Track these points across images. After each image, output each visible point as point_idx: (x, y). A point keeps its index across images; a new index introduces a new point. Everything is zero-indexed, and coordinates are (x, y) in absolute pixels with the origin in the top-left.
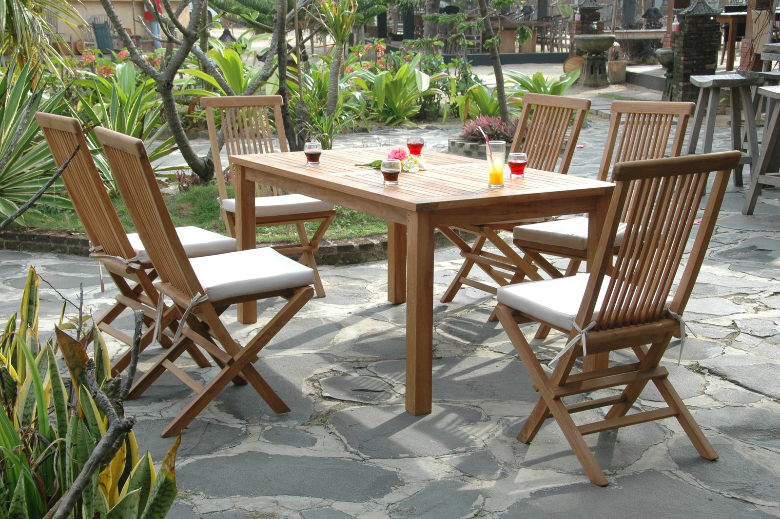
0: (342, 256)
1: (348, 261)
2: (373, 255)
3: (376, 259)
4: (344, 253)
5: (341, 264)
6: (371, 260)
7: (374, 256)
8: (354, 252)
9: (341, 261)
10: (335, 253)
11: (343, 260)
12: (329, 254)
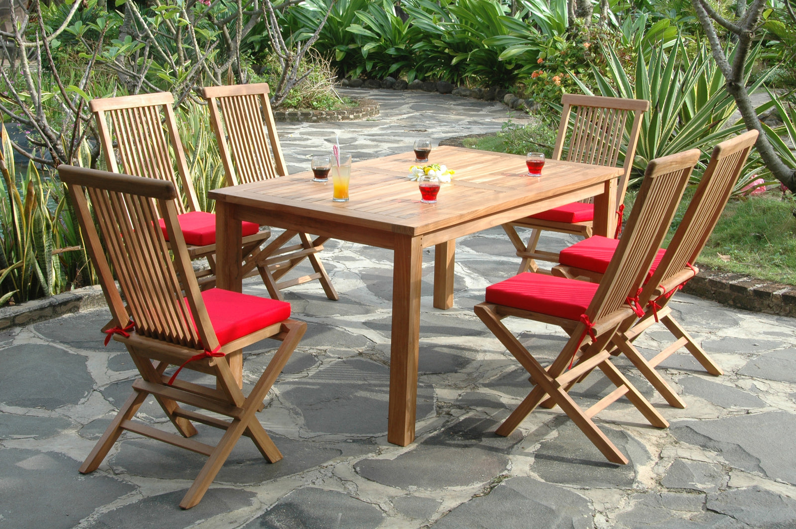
0: (733, 297)
1: (739, 305)
2: (769, 306)
3: (773, 312)
4: (736, 294)
5: (730, 306)
6: (765, 311)
7: (771, 308)
8: (747, 296)
9: (731, 302)
10: (727, 291)
11: (734, 301)
12: (720, 290)
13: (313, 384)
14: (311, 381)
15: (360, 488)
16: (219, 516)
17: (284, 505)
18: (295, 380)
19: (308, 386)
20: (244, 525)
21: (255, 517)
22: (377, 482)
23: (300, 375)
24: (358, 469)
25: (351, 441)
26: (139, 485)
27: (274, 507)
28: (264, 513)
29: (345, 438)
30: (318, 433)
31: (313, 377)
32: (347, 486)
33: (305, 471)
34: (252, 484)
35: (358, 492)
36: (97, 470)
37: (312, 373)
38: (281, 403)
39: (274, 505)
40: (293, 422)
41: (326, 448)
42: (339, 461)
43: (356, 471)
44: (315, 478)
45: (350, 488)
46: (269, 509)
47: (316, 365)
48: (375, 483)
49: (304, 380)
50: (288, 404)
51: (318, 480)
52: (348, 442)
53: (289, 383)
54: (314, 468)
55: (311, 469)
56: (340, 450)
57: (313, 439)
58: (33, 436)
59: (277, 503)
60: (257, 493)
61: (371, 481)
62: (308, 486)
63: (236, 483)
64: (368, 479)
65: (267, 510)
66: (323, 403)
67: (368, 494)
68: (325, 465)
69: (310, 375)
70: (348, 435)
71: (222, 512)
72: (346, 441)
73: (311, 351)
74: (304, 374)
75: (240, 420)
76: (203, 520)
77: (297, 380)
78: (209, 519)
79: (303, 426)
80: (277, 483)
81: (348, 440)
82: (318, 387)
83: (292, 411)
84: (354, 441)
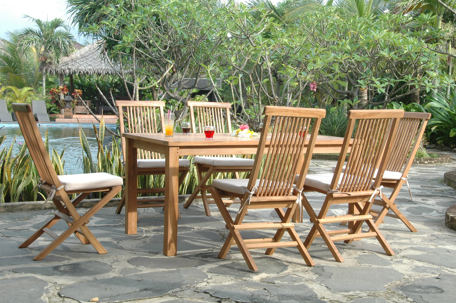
17: (75, 264)
27: (70, 264)
28: (62, 265)
38: (145, 240)
44: (107, 260)
46: (67, 264)
50: (148, 240)
68: (119, 256)
79: (139, 246)
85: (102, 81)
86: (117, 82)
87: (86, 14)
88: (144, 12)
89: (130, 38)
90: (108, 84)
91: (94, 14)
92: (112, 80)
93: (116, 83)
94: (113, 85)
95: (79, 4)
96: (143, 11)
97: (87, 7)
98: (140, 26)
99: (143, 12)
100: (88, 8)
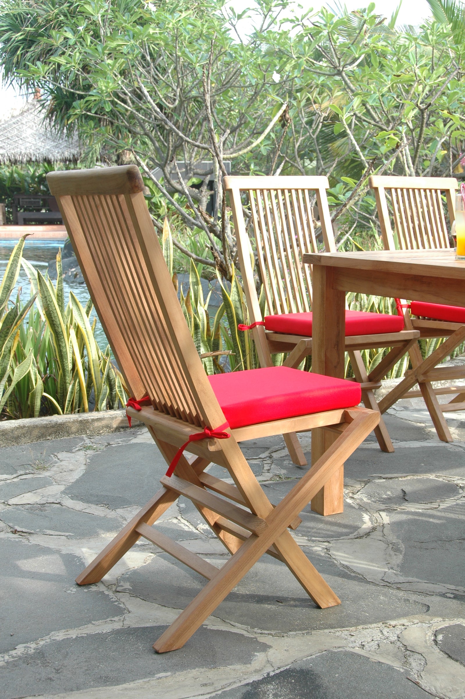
13: (439, 518)
14: (439, 514)
15: (429, 666)
16: (194, 672)
17: (297, 672)
18: (417, 510)
19: (431, 520)
20: (220, 692)
21: (244, 682)
22: (461, 663)
23: (429, 506)
24: (440, 637)
25: (452, 596)
26: (130, 610)
27: (281, 672)
28: (261, 678)
29: (444, 592)
30: (410, 579)
31: (445, 510)
32: (411, 660)
33: (360, 627)
34: (273, 632)
35: (422, 674)
36: (99, 584)
37: (443, 506)
38: (384, 535)
39: (282, 669)
40: (386, 560)
41: (408, 600)
42: (416, 621)
43: (435, 641)
44: (370, 640)
45: (414, 664)
46: (272, 674)
47: (456, 498)
48: (457, 665)
49: (430, 512)
50: (392, 538)
51: (372, 643)
52: (447, 597)
53: (408, 513)
54: (375, 625)
55: (369, 625)
56: (429, 607)
57: (399, 586)
58: (67, 534)
59: (288, 667)
60: (270, 647)
61: (453, 659)
62: (352, 650)
63: (253, 627)
64: (450, 657)
65: (268, 674)
66: (440, 542)
67: (437, 679)
68: (393, 623)
69: (441, 507)
70: (453, 587)
71: (202, 666)
72: (443, 595)
73: (459, 482)
74: (434, 505)
75: (258, 537)
76: (169, 674)
77: (420, 511)
78: (177, 673)
79: (396, 567)
80: (309, 637)
81: (448, 595)
82: (444, 521)
83: (391, 546)
84: (456, 597)
85: (18, 174)
86: (42, 174)
87: (17, 48)
88: (134, 36)
89: (110, 84)
90: (27, 179)
91: (32, 49)
92: (35, 172)
93: (40, 176)
94: (36, 180)
95: (4, 31)
96: (131, 33)
97: (18, 36)
98: (123, 62)
99: (131, 37)
100: (22, 37)
